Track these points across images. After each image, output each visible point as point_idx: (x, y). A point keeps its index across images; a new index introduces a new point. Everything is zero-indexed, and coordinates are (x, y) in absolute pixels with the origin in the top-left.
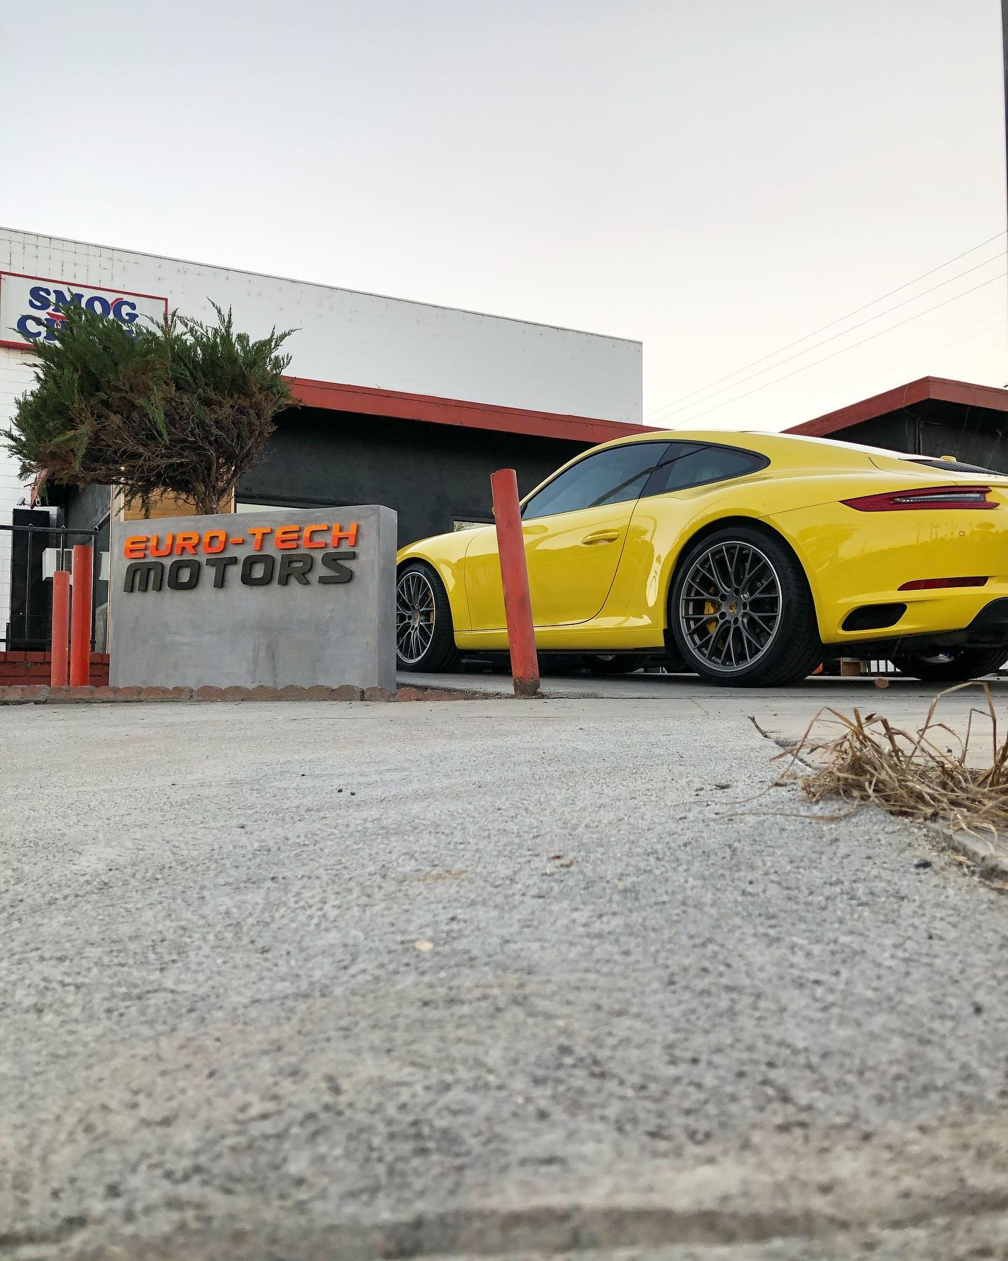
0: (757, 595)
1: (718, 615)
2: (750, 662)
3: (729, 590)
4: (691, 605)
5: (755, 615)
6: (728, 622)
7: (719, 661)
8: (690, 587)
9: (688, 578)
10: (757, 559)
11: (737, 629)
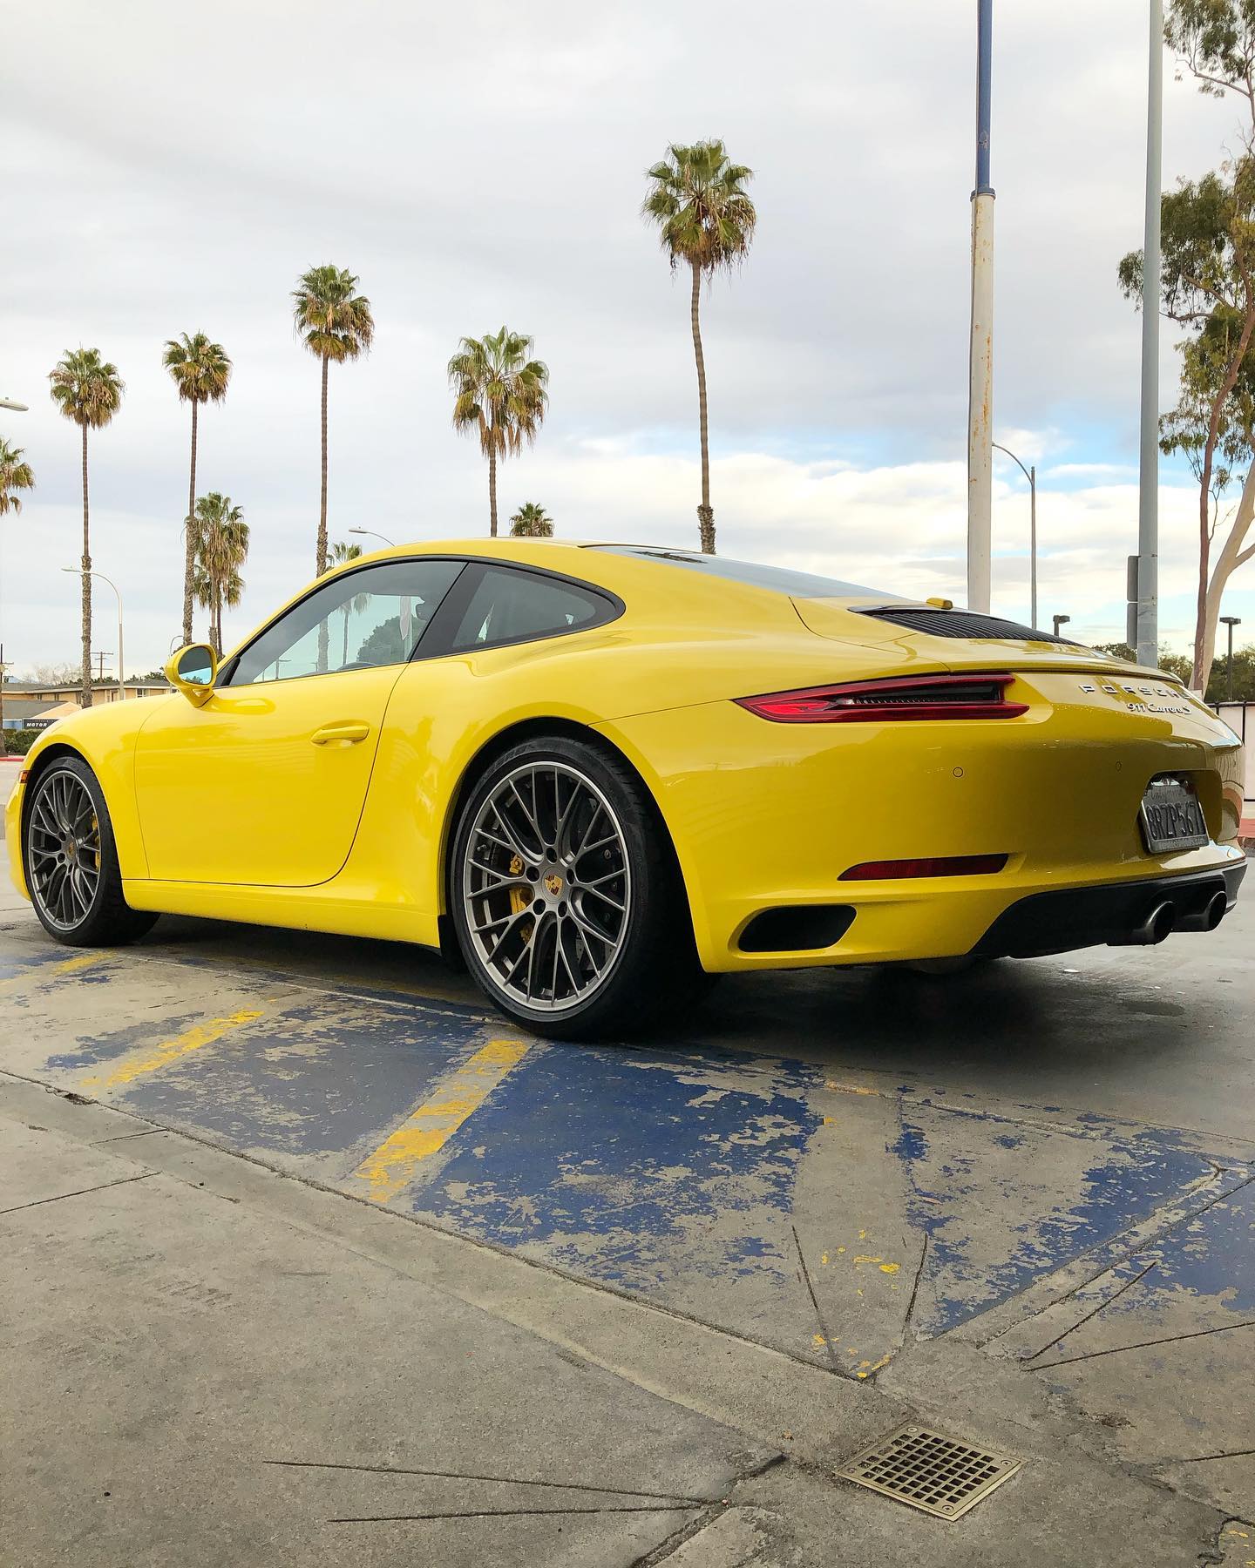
0: (584, 849)
1: (530, 908)
2: (601, 976)
3: (539, 857)
4: (486, 904)
5: (590, 886)
6: (551, 914)
7: (551, 993)
8: (476, 874)
9: (469, 860)
10: (568, 783)
11: (568, 923)
